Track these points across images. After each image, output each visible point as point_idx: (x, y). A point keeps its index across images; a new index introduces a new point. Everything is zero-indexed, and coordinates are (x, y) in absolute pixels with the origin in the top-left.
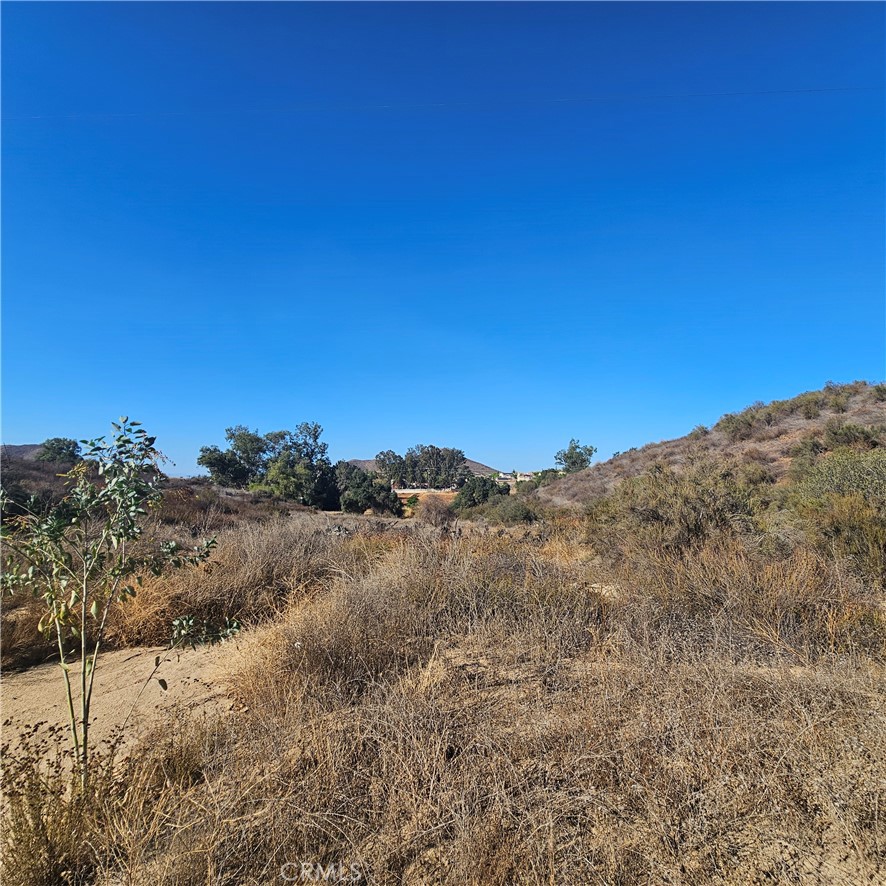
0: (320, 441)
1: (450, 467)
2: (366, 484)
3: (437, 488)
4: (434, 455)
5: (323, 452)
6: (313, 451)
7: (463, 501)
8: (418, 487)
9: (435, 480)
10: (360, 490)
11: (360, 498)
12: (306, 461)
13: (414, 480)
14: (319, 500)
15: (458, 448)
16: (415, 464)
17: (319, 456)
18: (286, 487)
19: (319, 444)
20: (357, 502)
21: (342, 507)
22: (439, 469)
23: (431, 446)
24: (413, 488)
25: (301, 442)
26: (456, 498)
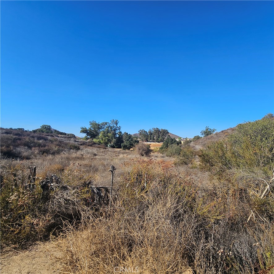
1: (163, 135)
2: (130, 140)
3: (158, 142)
4: (157, 131)
5: (119, 129)
6: (116, 129)
7: (164, 147)
8: (152, 142)
9: (158, 139)
10: (128, 142)
11: (128, 144)
12: (113, 132)
13: (150, 139)
14: (118, 145)
15: (166, 129)
16: (151, 134)
17: (118, 130)
18: (105, 140)
19: (118, 127)
20: (127, 146)
21: (122, 147)
22: (159, 136)
23: (157, 128)
24: (151, 142)
25: (112, 126)
26: (162, 145)
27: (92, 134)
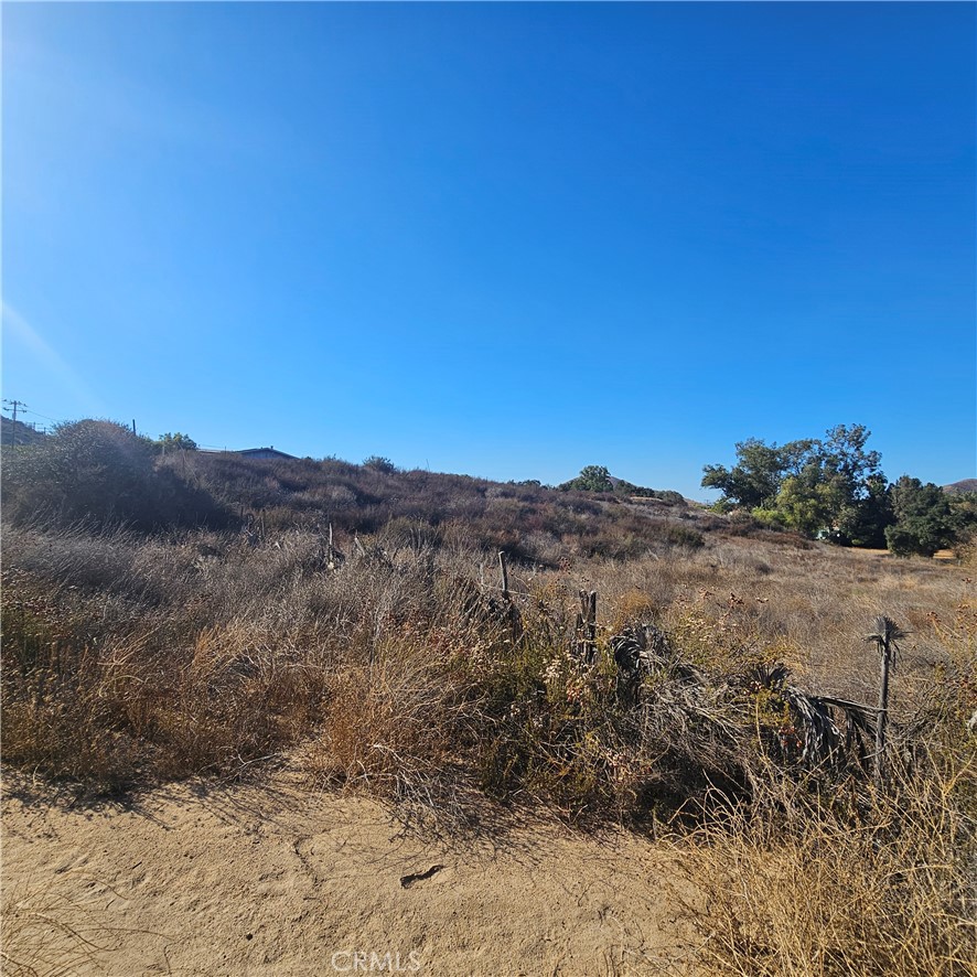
0: (866, 449)
2: (934, 509)
5: (872, 466)
6: (855, 464)
10: (923, 520)
11: (923, 530)
12: (842, 477)
14: (865, 533)
17: (867, 472)
18: (802, 513)
19: (866, 453)
20: (915, 538)
21: (889, 544)
25: (835, 452)
27: (746, 488)
